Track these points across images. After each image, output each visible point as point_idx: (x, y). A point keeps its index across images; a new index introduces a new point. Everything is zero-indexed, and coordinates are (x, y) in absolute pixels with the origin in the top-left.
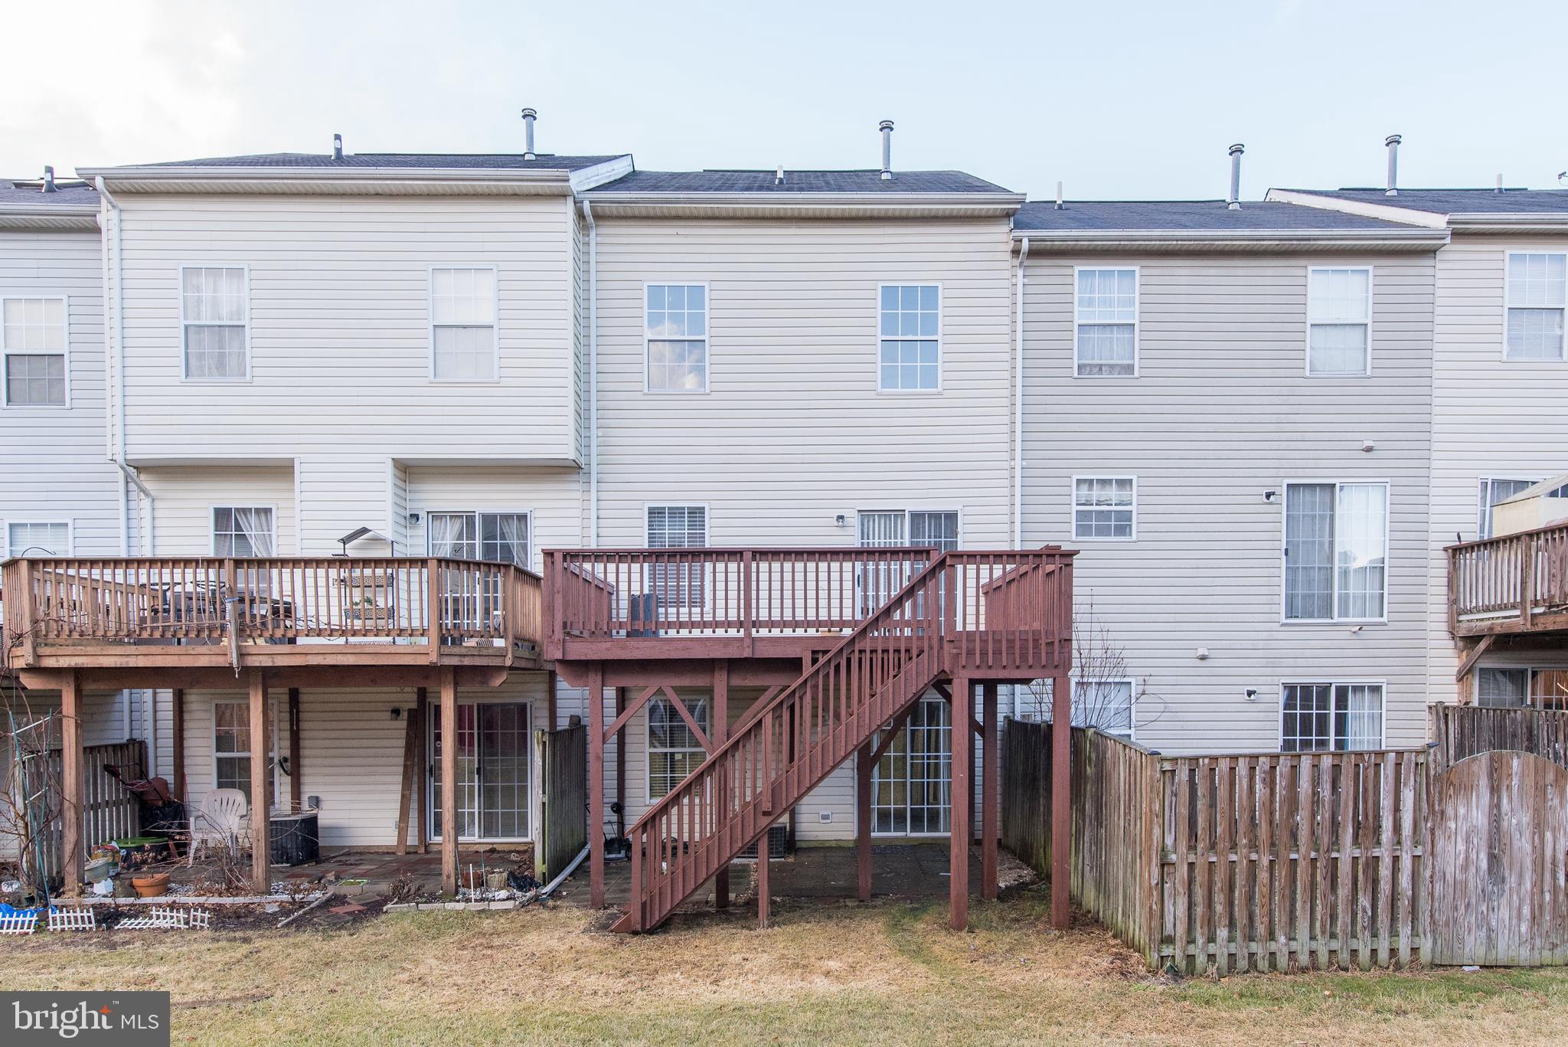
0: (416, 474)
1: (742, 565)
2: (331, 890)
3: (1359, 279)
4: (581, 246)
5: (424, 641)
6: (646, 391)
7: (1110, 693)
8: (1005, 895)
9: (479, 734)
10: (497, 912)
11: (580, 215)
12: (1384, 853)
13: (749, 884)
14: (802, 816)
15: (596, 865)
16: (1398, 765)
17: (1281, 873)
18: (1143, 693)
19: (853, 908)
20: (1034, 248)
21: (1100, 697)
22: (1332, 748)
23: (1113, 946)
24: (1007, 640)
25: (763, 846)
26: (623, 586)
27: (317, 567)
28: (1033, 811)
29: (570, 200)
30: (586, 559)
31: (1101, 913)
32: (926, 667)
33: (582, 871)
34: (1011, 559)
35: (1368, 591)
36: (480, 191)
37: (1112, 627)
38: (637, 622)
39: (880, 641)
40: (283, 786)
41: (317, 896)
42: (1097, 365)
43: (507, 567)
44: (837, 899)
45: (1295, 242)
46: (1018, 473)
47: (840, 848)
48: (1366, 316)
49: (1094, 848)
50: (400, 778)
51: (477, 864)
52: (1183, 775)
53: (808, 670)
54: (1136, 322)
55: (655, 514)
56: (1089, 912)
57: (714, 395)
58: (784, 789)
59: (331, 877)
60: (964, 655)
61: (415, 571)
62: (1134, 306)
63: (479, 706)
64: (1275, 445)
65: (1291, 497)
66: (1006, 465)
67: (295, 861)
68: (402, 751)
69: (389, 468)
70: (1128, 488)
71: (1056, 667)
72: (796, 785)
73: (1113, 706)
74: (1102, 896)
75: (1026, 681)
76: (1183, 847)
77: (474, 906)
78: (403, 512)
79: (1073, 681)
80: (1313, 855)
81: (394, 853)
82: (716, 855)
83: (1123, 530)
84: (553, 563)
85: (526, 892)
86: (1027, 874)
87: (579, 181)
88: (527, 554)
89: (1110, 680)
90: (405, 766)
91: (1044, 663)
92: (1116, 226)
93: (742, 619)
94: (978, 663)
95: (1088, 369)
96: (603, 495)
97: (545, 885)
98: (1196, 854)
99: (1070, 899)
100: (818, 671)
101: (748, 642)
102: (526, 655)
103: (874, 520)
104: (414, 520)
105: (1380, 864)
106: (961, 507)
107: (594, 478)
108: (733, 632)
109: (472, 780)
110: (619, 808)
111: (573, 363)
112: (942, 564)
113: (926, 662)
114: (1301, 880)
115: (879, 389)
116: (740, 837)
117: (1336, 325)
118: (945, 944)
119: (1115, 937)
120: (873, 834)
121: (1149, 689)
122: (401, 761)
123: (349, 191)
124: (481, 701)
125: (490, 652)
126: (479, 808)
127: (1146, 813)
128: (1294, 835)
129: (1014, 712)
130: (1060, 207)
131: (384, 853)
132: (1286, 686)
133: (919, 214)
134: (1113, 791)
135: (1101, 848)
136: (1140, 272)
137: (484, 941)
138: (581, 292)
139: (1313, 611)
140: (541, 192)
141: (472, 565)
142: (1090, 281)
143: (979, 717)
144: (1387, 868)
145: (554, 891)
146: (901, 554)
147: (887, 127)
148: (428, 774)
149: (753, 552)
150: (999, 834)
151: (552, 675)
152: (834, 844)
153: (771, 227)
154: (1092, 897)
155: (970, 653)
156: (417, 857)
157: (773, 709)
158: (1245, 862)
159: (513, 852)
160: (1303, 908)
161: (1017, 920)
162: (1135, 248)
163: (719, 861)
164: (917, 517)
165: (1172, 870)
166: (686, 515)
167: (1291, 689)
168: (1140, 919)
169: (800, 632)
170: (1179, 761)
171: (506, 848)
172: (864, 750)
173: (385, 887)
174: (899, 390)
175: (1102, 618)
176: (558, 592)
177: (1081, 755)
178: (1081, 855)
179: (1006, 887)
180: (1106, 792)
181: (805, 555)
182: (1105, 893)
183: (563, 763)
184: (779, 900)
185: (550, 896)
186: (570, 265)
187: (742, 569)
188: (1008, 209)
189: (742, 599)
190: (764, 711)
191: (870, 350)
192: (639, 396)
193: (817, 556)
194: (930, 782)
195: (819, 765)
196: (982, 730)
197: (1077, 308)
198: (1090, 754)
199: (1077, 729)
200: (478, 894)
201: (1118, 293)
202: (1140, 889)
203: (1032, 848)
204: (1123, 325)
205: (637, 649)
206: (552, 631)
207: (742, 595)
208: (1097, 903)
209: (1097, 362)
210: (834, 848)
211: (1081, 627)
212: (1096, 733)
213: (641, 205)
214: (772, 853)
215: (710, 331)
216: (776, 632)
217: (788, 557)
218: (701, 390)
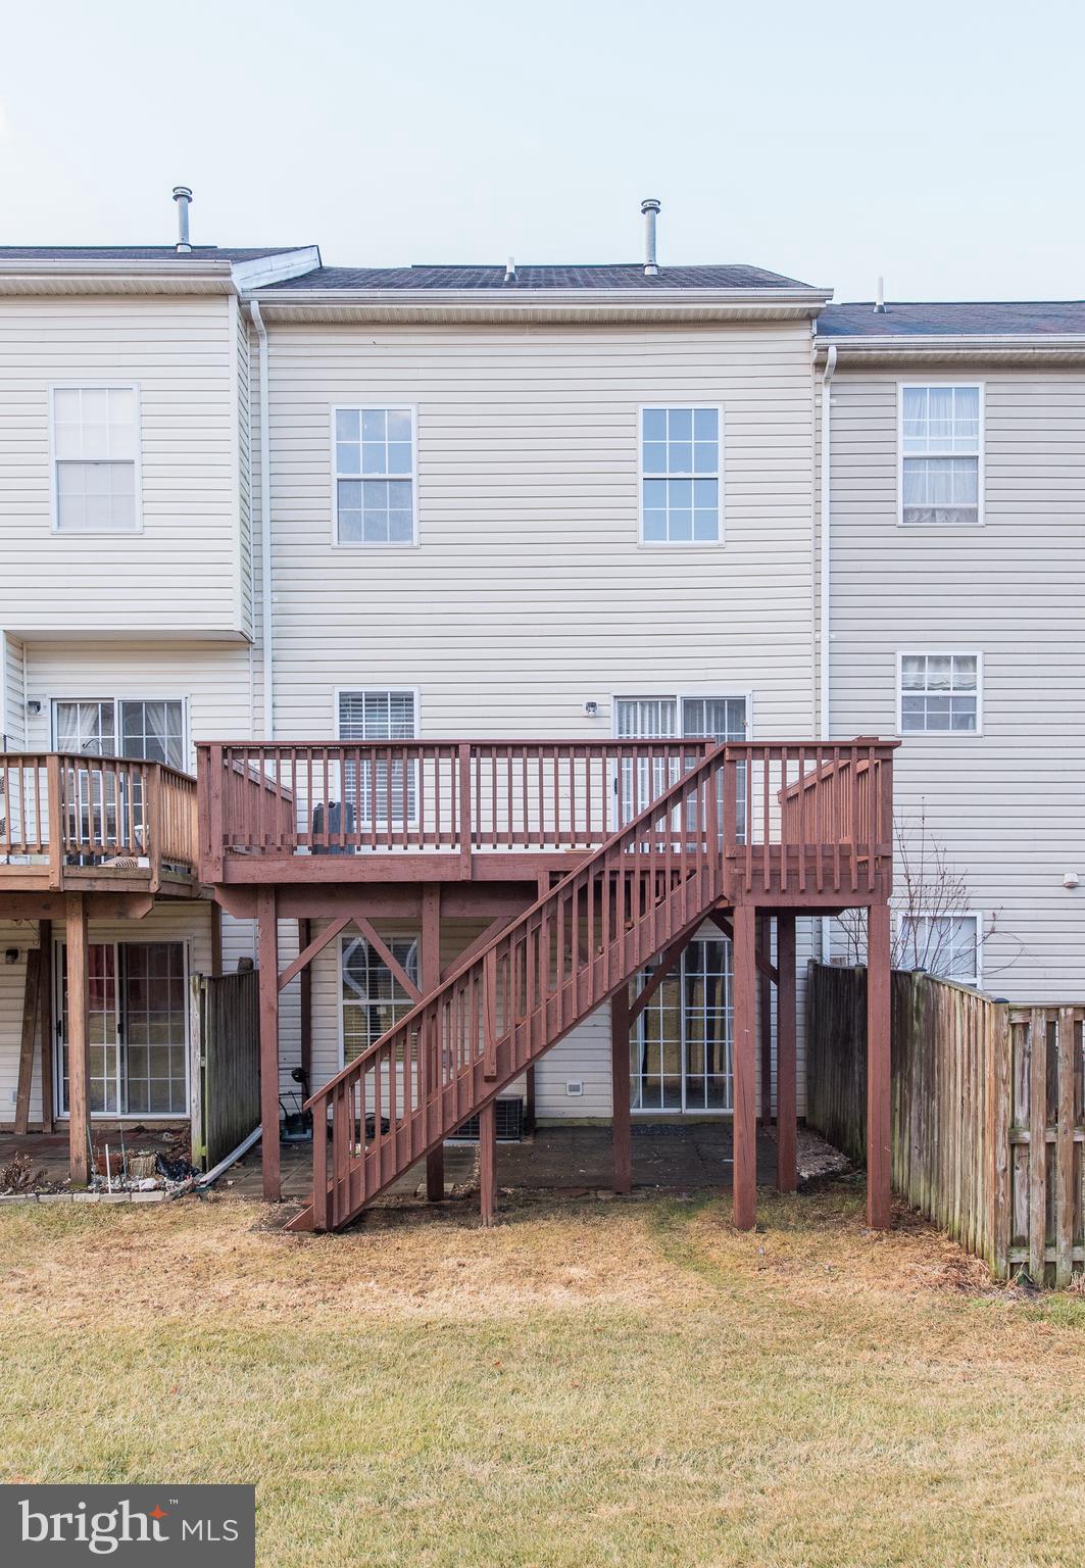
0: (36, 650)
1: (457, 760)
4: (248, 359)
5: (45, 859)
6: (335, 543)
7: (948, 931)
8: (805, 1188)
9: (121, 981)
10: (141, 1205)
11: (247, 320)
13: (472, 1171)
14: (544, 1075)
15: (271, 1147)
18: (993, 931)
19: (606, 1202)
20: (844, 359)
21: (935, 937)
23: (948, 1251)
24: (806, 857)
25: (487, 1123)
26: (302, 793)
28: (846, 1081)
29: (233, 301)
30: (253, 754)
31: (933, 1209)
32: (699, 890)
33: (254, 1154)
34: (810, 753)
37: (950, 845)
38: (320, 836)
39: (638, 859)
42: (929, 509)
43: (151, 765)
44: (586, 1191)
46: (825, 649)
47: (594, 1128)
49: (923, 1125)
51: (115, 1146)
52: (1039, 1029)
53: (544, 893)
54: (980, 453)
55: (350, 703)
56: (918, 1208)
57: (425, 550)
58: (513, 1047)
60: (748, 876)
61: (29, 771)
62: (977, 433)
63: (120, 945)
66: (809, 638)
68: (21, 1003)
69: (1, 643)
70: (971, 666)
71: (871, 891)
72: (529, 1042)
73: (952, 948)
74: (934, 1186)
75: (834, 911)
76: (1039, 1122)
77: (111, 1198)
78: (20, 699)
79: (898, 917)
81: (11, 1131)
82: (424, 1131)
83: (965, 722)
84: (209, 759)
85: (179, 1181)
86: (838, 1161)
87: (243, 277)
88: (181, 752)
89: (947, 914)
90: (26, 1021)
91: (854, 887)
92: (953, 331)
93: (458, 830)
94: (767, 887)
95: (917, 514)
96: (281, 677)
97: (205, 1171)
98: (1057, 1131)
99: (894, 1192)
100: (557, 896)
101: (466, 861)
102: (179, 879)
103: (635, 711)
104: (33, 712)
106: (752, 693)
107: (268, 655)
108: (446, 849)
109: (111, 1040)
110: (303, 1075)
111: (239, 508)
112: (720, 758)
113: (699, 884)
115: (641, 541)
116: (455, 1109)
118: (728, 1248)
119: (951, 1239)
120: (634, 1110)
121: (1000, 926)
122: (20, 1014)
124: (124, 940)
125: (131, 874)
126: (122, 1074)
127: (990, 1079)
129: (821, 956)
130: (881, 308)
133: (691, 316)
134: (947, 1052)
135: (933, 1127)
136: (985, 390)
137: (121, 1241)
138: (249, 418)
140: (194, 289)
141: (104, 764)
142: (919, 402)
143: (774, 962)
145: (216, 1180)
146: (668, 750)
147: (651, 208)
148: (54, 1031)
149: (472, 746)
150: (801, 1111)
151: (215, 908)
152: (585, 1123)
153: (498, 334)
154: (922, 1188)
155: (757, 874)
156: (40, 1136)
157: (498, 945)
159: (164, 1131)
161: (823, 1218)
162: (977, 358)
163: (428, 1140)
164: (691, 705)
165: (1025, 1152)
166: (389, 702)
168: (983, 1216)
169: (534, 849)
170: (1034, 1011)
171: (157, 1126)
172: (619, 997)
174: (668, 542)
175: (937, 834)
176: (217, 796)
177: (906, 1006)
178: (907, 1135)
179: (810, 1176)
180: (939, 1054)
181: (541, 750)
182: (938, 1182)
183: (229, 1017)
184: (509, 1191)
185: (210, 1185)
186: (234, 383)
187: (457, 767)
188: (810, 309)
189: (458, 806)
190: (487, 947)
191: (629, 490)
192: (326, 550)
193: (556, 750)
194: (713, 1044)
195: (560, 1018)
196: (776, 975)
197: (901, 437)
198: (917, 1006)
199: (901, 973)
200: (117, 1182)
201: (957, 417)
202: (983, 1177)
203: (845, 1130)
204: (963, 458)
205: (321, 869)
206: (210, 846)
207: (458, 801)
208: (927, 1196)
209: (928, 505)
210: (586, 1127)
211: (909, 845)
212: (926, 978)
213: (326, 306)
214: (499, 1132)
215: (418, 468)
216: (502, 849)
217: (518, 752)
218: (407, 543)
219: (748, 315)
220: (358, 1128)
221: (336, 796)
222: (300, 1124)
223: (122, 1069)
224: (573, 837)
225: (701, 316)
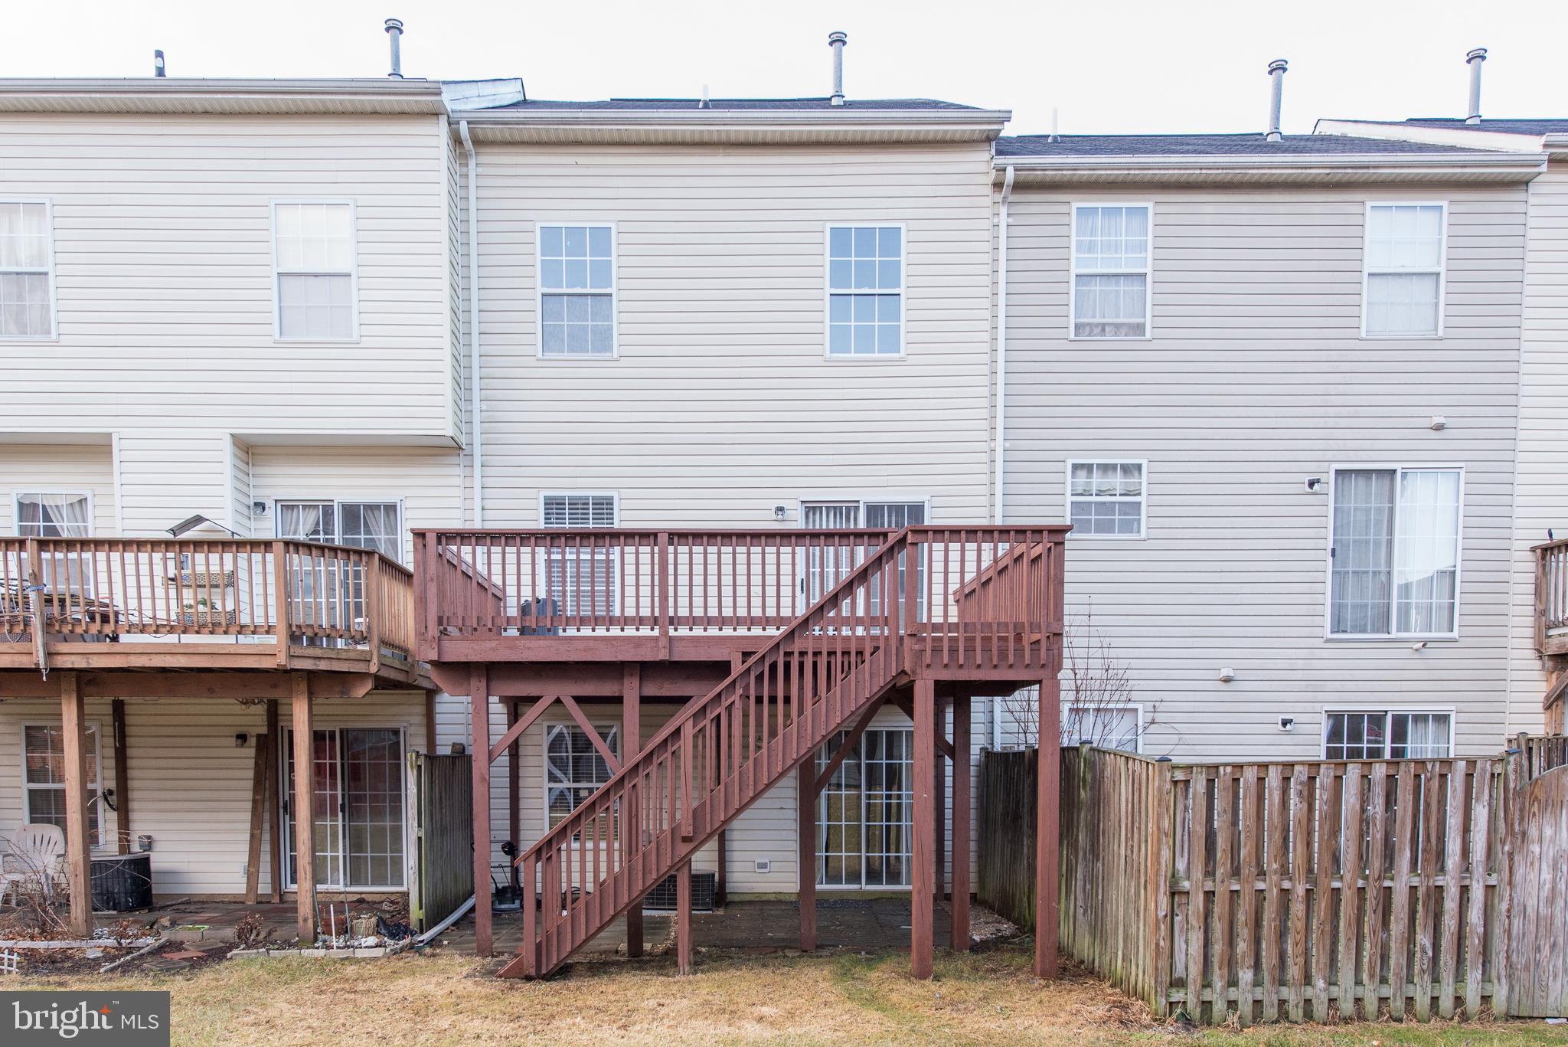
0: (259, 455)
1: (656, 549)
2: (165, 936)
3: (1430, 218)
4: (457, 178)
5: (272, 640)
6: (540, 355)
7: (1110, 722)
8: (977, 948)
9: (342, 765)
10: (364, 959)
11: (457, 140)
12: (1450, 883)
13: (669, 934)
14: (734, 853)
15: (483, 916)
16: (1469, 776)
17: (1322, 904)
18: (1153, 722)
19: (793, 957)
20: (1021, 179)
21: (1099, 726)
22: (1387, 755)
23: (1111, 995)
24: (983, 634)
25: (683, 893)
26: (511, 591)
27: (139, 551)
28: (1015, 856)
29: (443, 120)
30: (465, 542)
31: (1097, 961)
32: (882, 666)
33: (467, 920)
34: (987, 537)
35: (1434, 601)
36: (331, 108)
37: (1115, 642)
38: (528, 618)
39: (825, 642)
40: (108, 822)
41: (149, 942)
42: (1099, 324)
43: (370, 554)
44: (774, 950)
45: (1349, 171)
46: (999, 456)
47: (780, 902)
48: (1439, 263)
49: (1088, 887)
50: (248, 816)
52: (1199, 785)
53: (737, 668)
54: (1148, 270)
55: (553, 505)
56: (1082, 962)
57: (624, 362)
58: (708, 810)
59: (165, 921)
60: (929, 652)
61: (257, 557)
62: (1146, 251)
63: (341, 731)
64: (1321, 422)
65: (1340, 487)
66: (984, 446)
67: (123, 908)
68: (250, 784)
69: (227, 445)
70: (1136, 473)
71: (1043, 666)
72: (722, 807)
74: (1098, 941)
75: (1006, 689)
76: (1198, 873)
77: (336, 953)
78: (246, 501)
79: (1065, 708)
80: (1360, 883)
81: (243, 903)
82: (626, 887)
83: (1129, 525)
84: (424, 546)
85: (399, 940)
86: (1007, 928)
89: (1111, 706)
90: (255, 801)
91: (1027, 662)
92: (1125, 155)
93: (657, 614)
94: (946, 661)
95: (1088, 329)
96: (489, 482)
97: (422, 932)
98: (1214, 881)
99: (1059, 950)
100: (749, 670)
101: (663, 642)
102: (397, 664)
103: (821, 510)
104: (259, 511)
105: (1445, 894)
106: (928, 498)
107: (477, 470)
108: (645, 631)
109: (334, 819)
110: (511, 848)
111: (449, 319)
112: (902, 542)
113: (881, 660)
114: (1345, 914)
115: (828, 354)
116: (654, 867)
117: (1400, 275)
118: (907, 993)
119: (1113, 985)
120: (818, 887)
121: (1159, 717)
122: (249, 795)
123: (170, 108)
124: (344, 726)
125: (351, 656)
126: (344, 851)
127: (1152, 834)
128: (1336, 860)
129: (992, 744)
130: (1054, 139)
131: (230, 903)
132: (1330, 715)
133: (876, 138)
134: (1112, 815)
135: (1097, 886)
136: (1154, 210)
137: (347, 986)
139: (1365, 625)
140: (407, 109)
141: (326, 551)
142: (1090, 222)
143: (949, 738)
144: (1452, 900)
145: (432, 940)
146: (852, 538)
147: (838, 40)
148: (281, 811)
149: (670, 534)
150: (973, 888)
151: (430, 693)
152: (772, 898)
153: (693, 155)
154: (1086, 945)
155: (936, 649)
156: (269, 906)
157: (693, 717)
158: (1275, 891)
159: (385, 901)
160: (1347, 947)
161: (993, 971)
163: (629, 896)
164: (873, 508)
165: (1184, 900)
166: (591, 506)
167: (1336, 718)
168: (1144, 963)
169: (728, 631)
170: (1194, 769)
171: (377, 898)
172: (806, 767)
173: (229, 933)
174: (853, 355)
175: (1102, 631)
176: (432, 580)
177: (1074, 778)
178: (1073, 898)
179: (981, 940)
180: (1104, 817)
181: (734, 538)
182: (1101, 937)
183: (443, 795)
184: (703, 950)
185: (427, 944)
186: (444, 200)
187: (656, 556)
188: (990, 130)
189: (657, 593)
190: (685, 716)
191: (817, 305)
192: (532, 361)
193: (748, 539)
194: (890, 826)
195: (751, 783)
196: (952, 751)
197: (1074, 254)
198: (1084, 776)
199: (1069, 749)
200: (341, 940)
201: (1126, 236)
202: (1145, 925)
203: (1013, 900)
204: (1132, 275)
205: (529, 649)
206: (426, 627)
207: (657, 589)
208: (1091, 950)
209: (1098, 320)
210: (773, 901)
211: (1076, 642)
212: (1092, 749)
213: (531, 126)
214: (694, 903)
215: (617, 283)
216: (698, 631)
217: (713, 541)
218: (607, 356)
219: (931, 137)
220: (564, 900)
221: (542, 594)
222: (509, 895)
223: (344, 846)
224: (764, 620)
225: (886, 138)
